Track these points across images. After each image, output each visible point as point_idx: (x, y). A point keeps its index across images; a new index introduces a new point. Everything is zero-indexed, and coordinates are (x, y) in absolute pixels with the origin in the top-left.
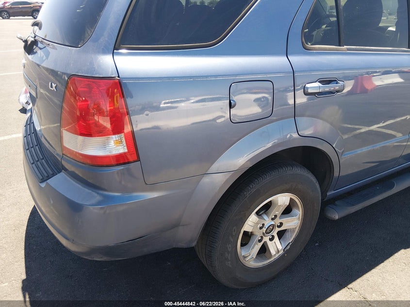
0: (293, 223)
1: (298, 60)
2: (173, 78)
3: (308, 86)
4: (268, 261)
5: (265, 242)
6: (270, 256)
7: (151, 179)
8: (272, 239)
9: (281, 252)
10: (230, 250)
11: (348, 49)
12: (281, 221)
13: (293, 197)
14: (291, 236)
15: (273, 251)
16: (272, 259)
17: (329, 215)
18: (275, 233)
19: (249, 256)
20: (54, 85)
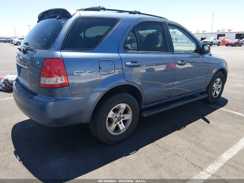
0: (128, 117)
1: (123, 55)
2: (80, 59)
3: (127, 63)
4: (120, 133)
5: (118, 124)
6: (120, 131)
7: (73, 93)
8: (120, 124)
9: (125, 130)
10: (103, 124)
11: (141, 52)
12: (124, 116)
13: (127, 106)
14: (128, 123)
15: (121, 129)
16: (121, 133)
17: (143, 115)
18: (121, 121)
19: (111, 129)
20: (38, 62)
